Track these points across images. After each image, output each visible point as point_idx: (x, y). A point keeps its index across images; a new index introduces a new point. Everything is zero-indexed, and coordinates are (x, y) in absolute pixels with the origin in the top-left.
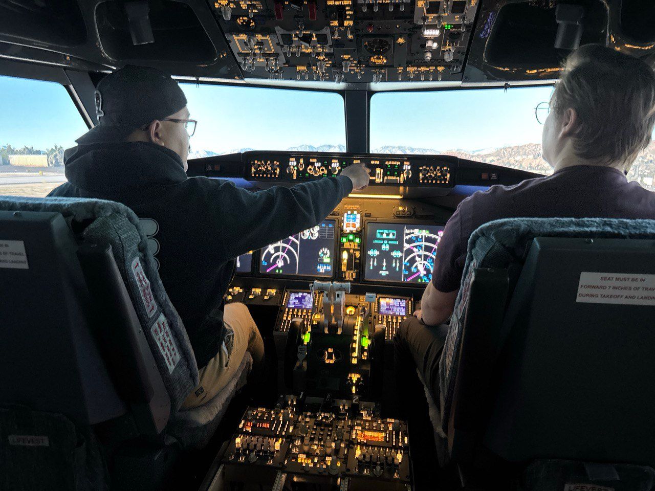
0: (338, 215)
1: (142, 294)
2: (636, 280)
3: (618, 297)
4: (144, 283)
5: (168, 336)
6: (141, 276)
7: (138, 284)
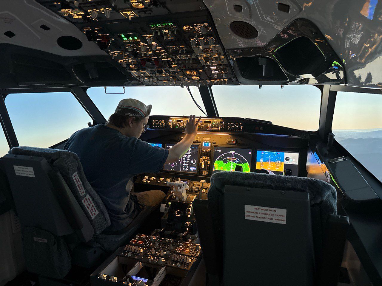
0: (200, 143)
1: (77, 187)
2: (272, 211)
3: (264, 218)
4: (78, 182)
5: (91, 203)
6: (77, 180)
7: (76, 183)
